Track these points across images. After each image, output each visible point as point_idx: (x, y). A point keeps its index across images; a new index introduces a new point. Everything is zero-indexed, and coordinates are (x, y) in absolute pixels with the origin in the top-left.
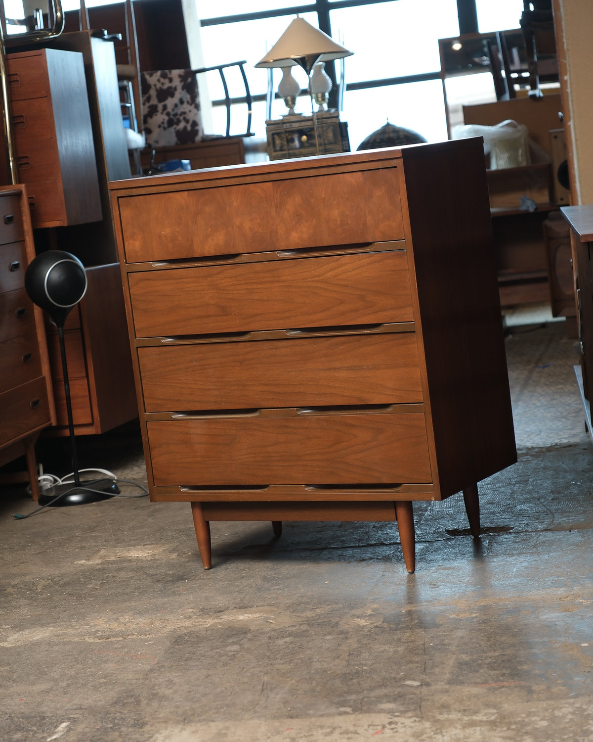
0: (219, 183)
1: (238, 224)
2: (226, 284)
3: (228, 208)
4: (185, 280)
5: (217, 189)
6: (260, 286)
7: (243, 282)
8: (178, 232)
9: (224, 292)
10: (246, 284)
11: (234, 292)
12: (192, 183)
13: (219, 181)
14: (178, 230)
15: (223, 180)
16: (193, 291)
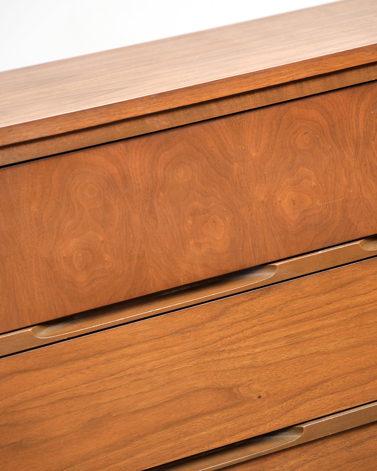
0: (214, 110)
1: (262, 198)
2: (236, 336)
3: (236, 165)
4: (127, 351)
5: (206, 125)
6: (320, 324)
7: (278, 322)
8: (102, 242)
9: (232, 355)
10: (286, 326)
11: (258, 350)
12: (140, 122)
13: (214, 106)
14: (101, 239)
15: (224, 103)
16: (150, 371)
